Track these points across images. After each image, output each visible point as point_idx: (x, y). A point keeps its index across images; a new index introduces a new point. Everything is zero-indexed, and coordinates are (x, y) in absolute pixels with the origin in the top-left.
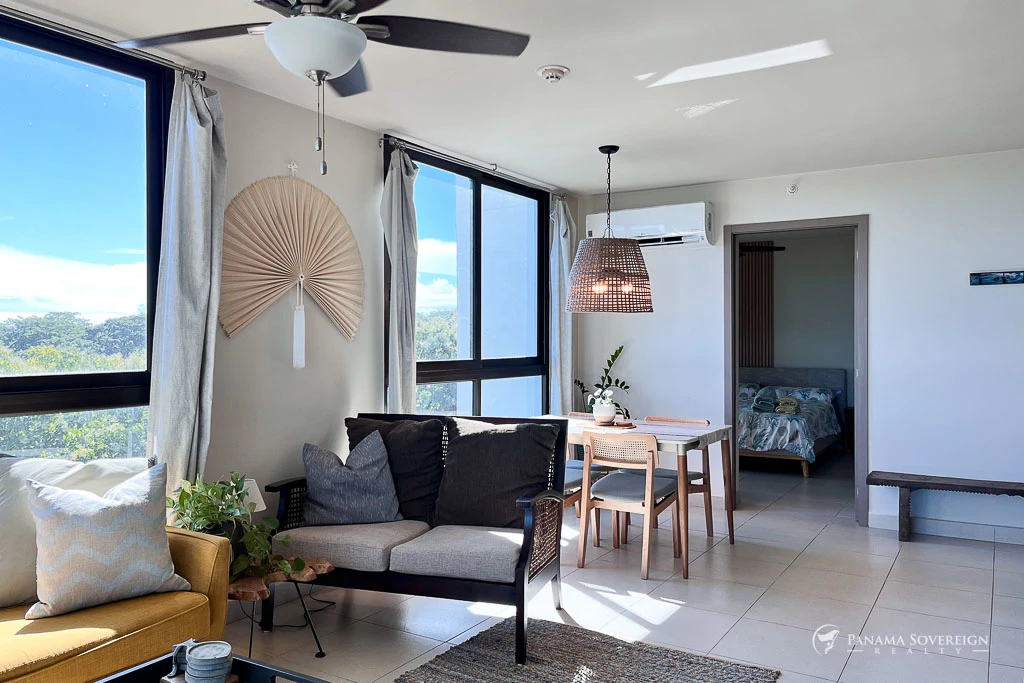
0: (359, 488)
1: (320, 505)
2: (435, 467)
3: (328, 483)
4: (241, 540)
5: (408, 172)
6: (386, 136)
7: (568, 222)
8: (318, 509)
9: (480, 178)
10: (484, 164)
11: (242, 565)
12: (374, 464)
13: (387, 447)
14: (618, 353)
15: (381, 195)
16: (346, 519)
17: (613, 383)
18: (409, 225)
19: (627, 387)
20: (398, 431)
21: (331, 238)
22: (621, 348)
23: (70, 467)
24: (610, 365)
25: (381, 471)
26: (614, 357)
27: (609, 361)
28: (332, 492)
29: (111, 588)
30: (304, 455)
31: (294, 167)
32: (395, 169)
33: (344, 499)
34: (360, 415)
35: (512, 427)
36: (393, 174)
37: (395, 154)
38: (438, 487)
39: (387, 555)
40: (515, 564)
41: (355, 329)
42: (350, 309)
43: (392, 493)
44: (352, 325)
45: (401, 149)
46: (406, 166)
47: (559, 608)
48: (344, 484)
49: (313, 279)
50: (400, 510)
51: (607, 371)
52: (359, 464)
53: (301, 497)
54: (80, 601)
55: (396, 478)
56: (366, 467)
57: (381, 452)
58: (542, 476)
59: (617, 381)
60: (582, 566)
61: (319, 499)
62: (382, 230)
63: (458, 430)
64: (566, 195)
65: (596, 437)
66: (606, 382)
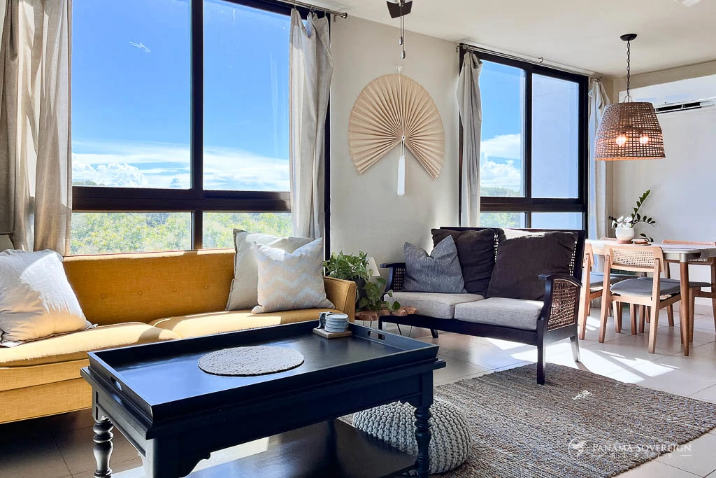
0: (438, 270)
1: (414, 279)
2: (488, 260)
3: (418, 266)
4: (364, 288)
5: (475, 66)
6: (461, 44)
7: (603, 97)
8: (412, 281)
9: (530, 68)
10: (533, 58)
11: (364, 303)
12: (448, 256)
13: (456, 246)
14: (645, 196)
15: (457, 84)
16: (430, 289)
17: (642, 219)
18: (476, 104)
19: (654, 222)
20: (465, 236)
21: (422, 114)
22: (648, 192)
23: (275, 239)
24: (639, 205)
25: (452, 261)
26: (642, 199)
27: (638, 203)
28: (420, 271)
29: (293, 302)
30: (405, 248)
31: (399, 69)
32: (466, 66)
33: (428, 277)
34: (441, 228)
35: (542, 234)
36: (466, 68)
37: (467, 55)
38: (491, 274)
39: (453, 308)
40: (537, 317)
41: (438, 173)
42: (435, 160)
43: (460, 276)
44: (437, 171)
45: (471, 51)
46: (474, 63)
47: (577, 361)
48: (429, 267)
49: (411, 139)
50: (465, 287)
51: (636, 210)
52: (438, 255)
53: (403, 274)
54: (278, 306)
55: (463, 266)
56: (443, 257)
57: (453, 249)
58: (563, 268)
59: (645, 218)
60: (602, 341)
61: (414, 276)
62: (458, 108)
63: (505, 236)
64: (601, 78)
65: (614, 249)
66: (636, 218)
